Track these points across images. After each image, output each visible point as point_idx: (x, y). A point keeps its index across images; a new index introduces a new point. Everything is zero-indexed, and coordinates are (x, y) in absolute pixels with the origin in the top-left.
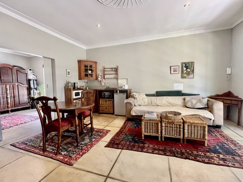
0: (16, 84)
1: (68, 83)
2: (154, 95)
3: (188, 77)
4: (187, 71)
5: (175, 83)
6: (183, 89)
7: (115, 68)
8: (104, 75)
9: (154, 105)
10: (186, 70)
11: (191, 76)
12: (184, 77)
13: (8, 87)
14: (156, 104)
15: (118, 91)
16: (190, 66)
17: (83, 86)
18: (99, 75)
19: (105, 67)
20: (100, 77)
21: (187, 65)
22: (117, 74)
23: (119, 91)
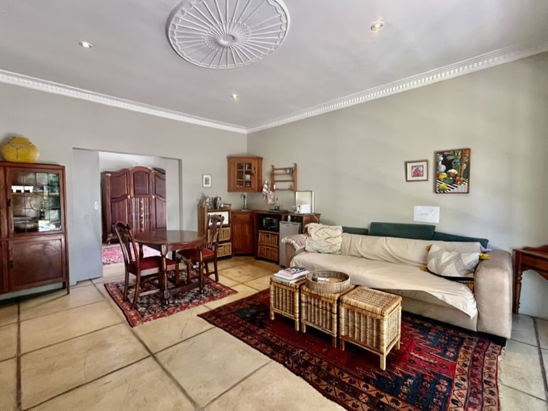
0: (154, 197)
1: (204, 198)
2: (367, 230)
3: (452, 190)
4: (449, 175)
5: (417, 205)
6: (438, 222)
7: (290, 169)
8: (273, 182)
9: (354, 254)
10: (446, 172)
11: (462, 187)
12: (442, 191)
13: (142, 202)
14: (358, 253)
15: (289, 217)
16: (457, 161)
17: (230, 205)
18: (265, 183)
19: (276, 167)
20: (266, 186)
21: (450, 158)
22: (294, 181)
23: (291, 216)
